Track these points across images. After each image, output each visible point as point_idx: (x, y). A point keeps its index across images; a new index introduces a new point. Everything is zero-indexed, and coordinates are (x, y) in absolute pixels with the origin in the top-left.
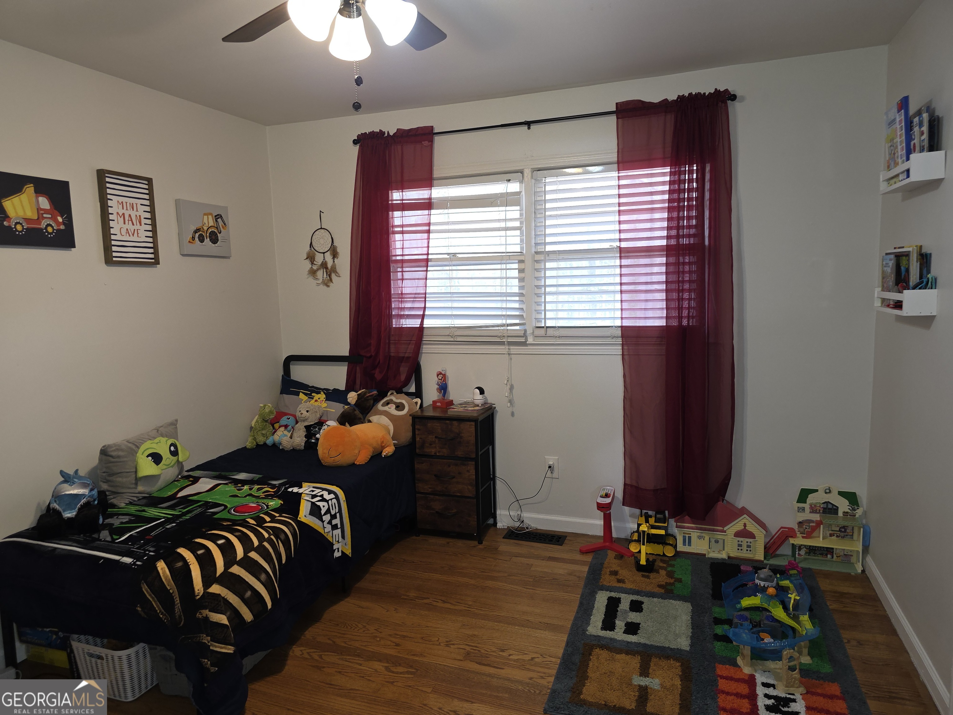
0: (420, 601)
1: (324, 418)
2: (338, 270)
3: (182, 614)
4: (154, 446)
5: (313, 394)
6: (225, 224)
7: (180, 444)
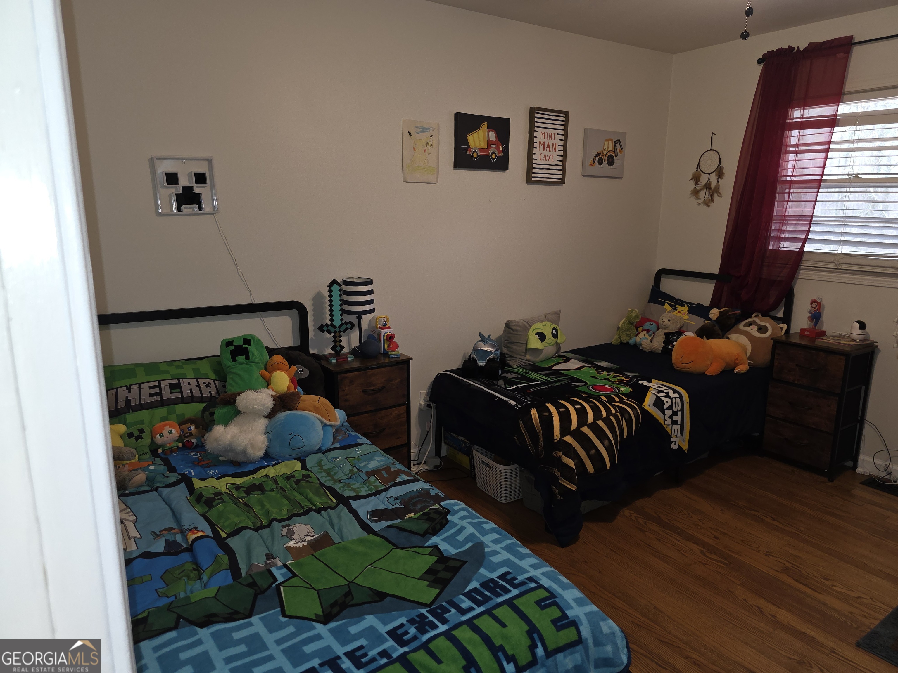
0: (749, 511)
1: (684, 329)
2: (721, 191)
3: (543, 449)
4: (541, 327)
5: (677, 306)
6: (622, 148)
7: (560, 329)
